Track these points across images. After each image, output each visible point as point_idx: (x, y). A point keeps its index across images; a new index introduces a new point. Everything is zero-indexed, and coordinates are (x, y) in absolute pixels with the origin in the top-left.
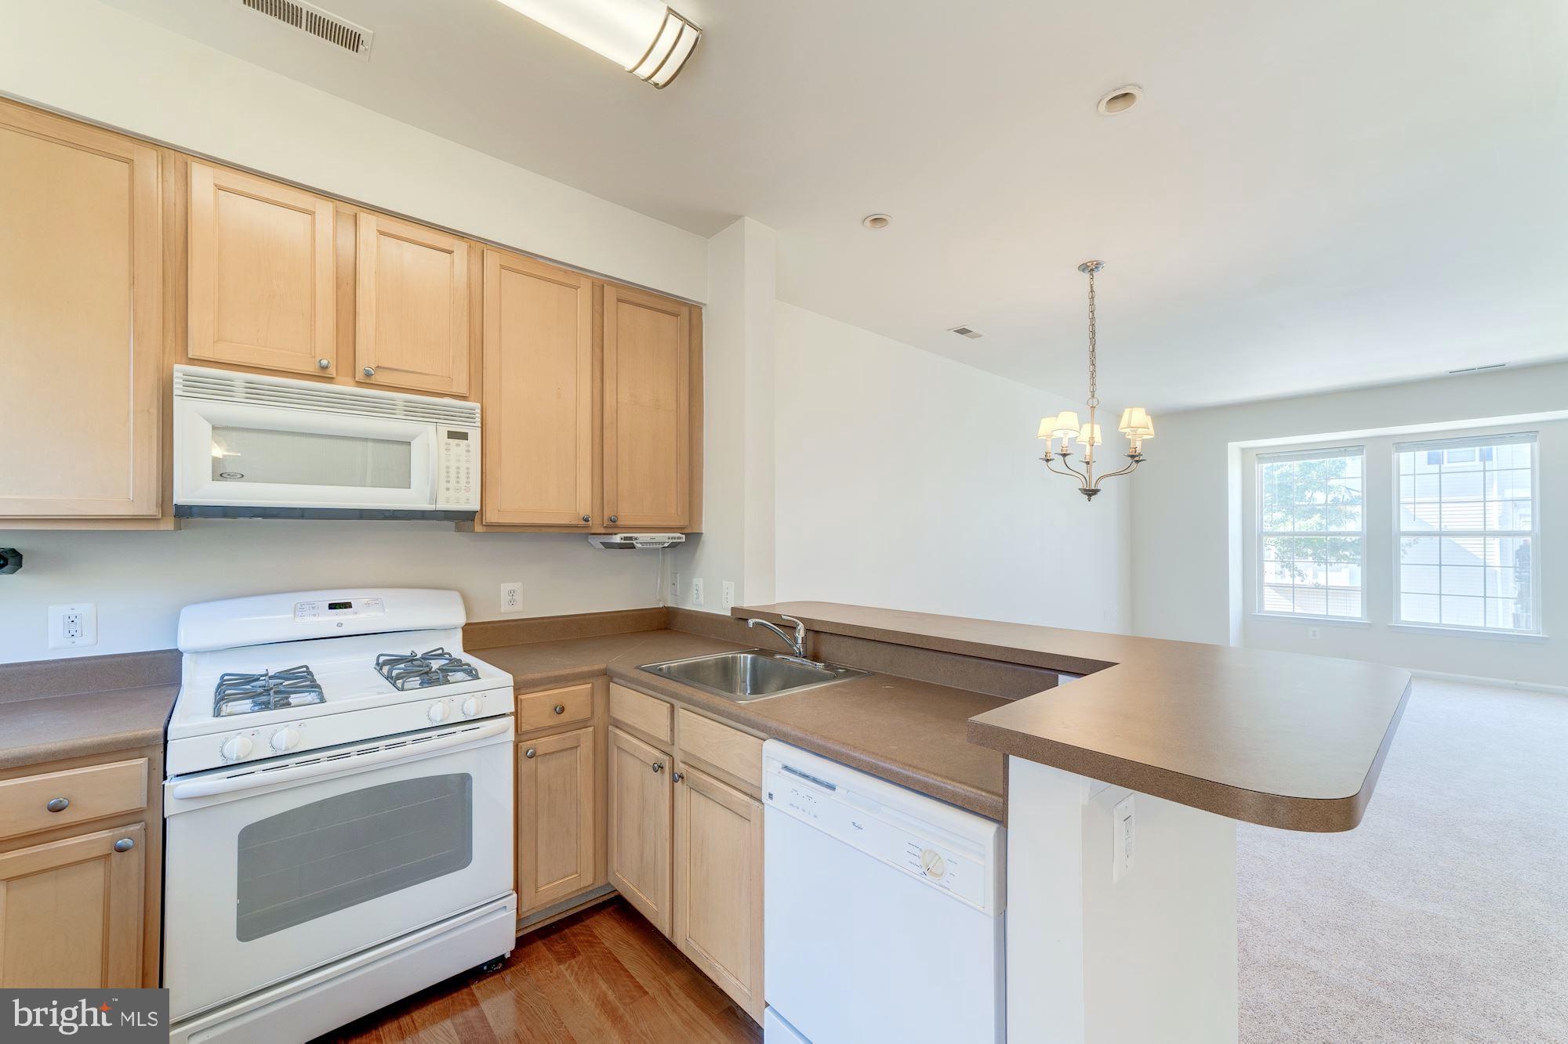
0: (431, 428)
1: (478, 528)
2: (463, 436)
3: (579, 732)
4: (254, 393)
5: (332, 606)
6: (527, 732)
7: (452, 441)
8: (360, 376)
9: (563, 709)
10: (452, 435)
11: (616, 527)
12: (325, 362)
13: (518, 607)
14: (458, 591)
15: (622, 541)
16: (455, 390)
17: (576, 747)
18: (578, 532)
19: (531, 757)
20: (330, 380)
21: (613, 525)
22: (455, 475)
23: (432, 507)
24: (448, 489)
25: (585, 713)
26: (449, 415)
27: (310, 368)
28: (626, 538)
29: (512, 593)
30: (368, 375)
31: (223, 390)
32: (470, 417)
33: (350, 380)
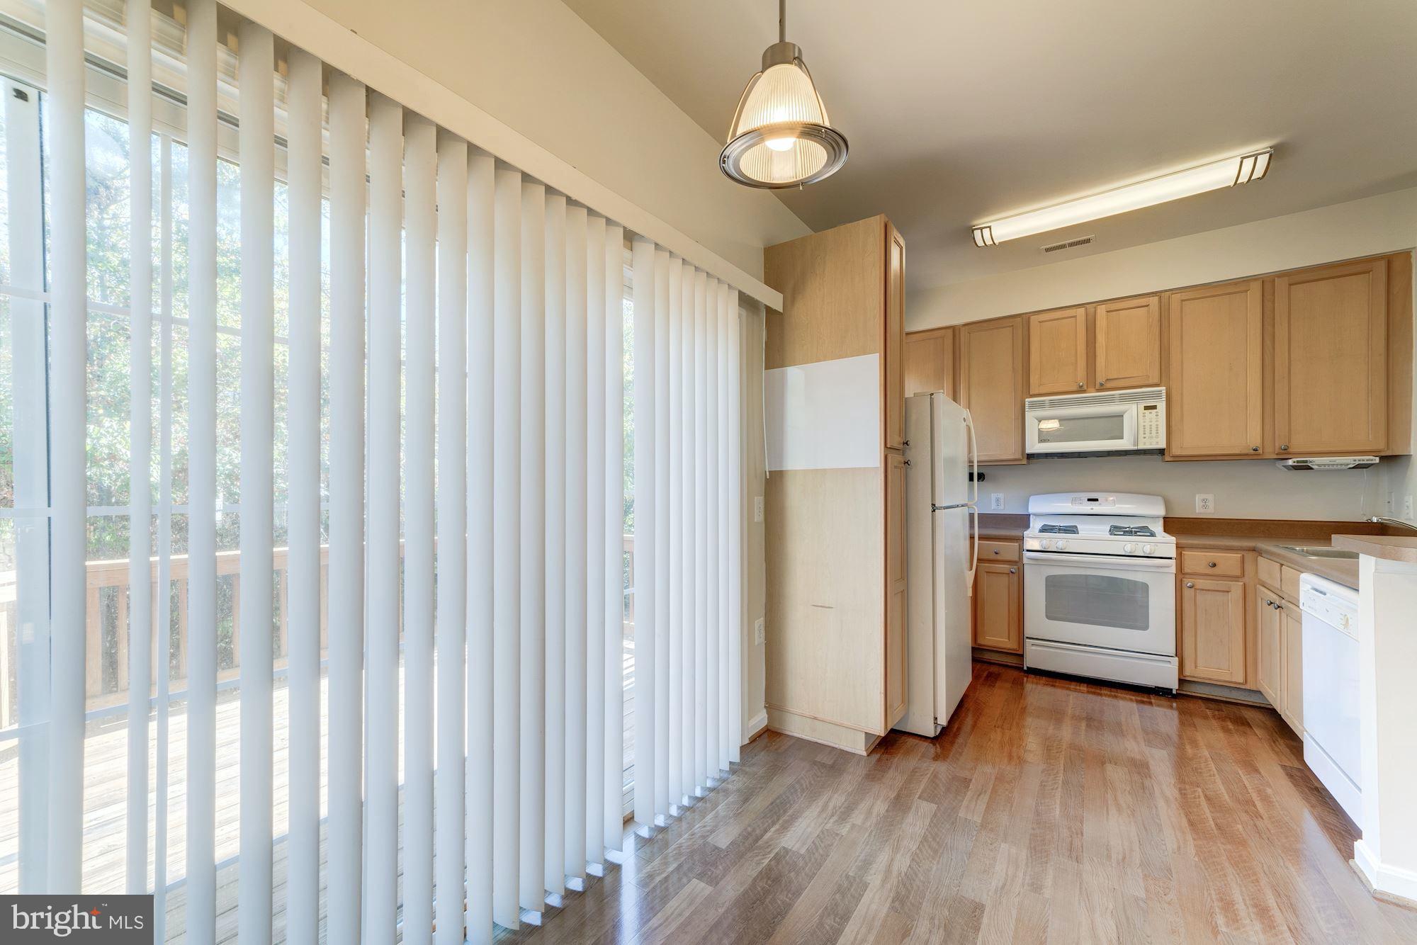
0: (1134, 407)
1: (1168, 458)
2: (1154, 407)
3: (1230, 583)
4: (1053, 405)
5: (1089, 500)
6: (1188, 574)
7: (1147, 412)
8: (1097, 387)
9: (1214, 565)
10: (1147, 408)
11: (1289, 454)
12: (1080, 384)
13: (1210, 510)
14: (1161, 496)
15: (1295, 464)
16: (1151, 382)
17: (1228, 592)
18: (1253, 457)
19: (1190, 587)
20: (1084, 391)
21: (1285, 453)
22: (1149, 430)
23: (1135, 448)
24: (1145, 438)
25: (1237, 573)
26: (1146, 397)
27: (1075, 388)
28: (1298, 462)
29: (1204, 500)
30: (1102, 385)
31: (1041, 405)
32: (1158, 395)
33: (1093, 389)
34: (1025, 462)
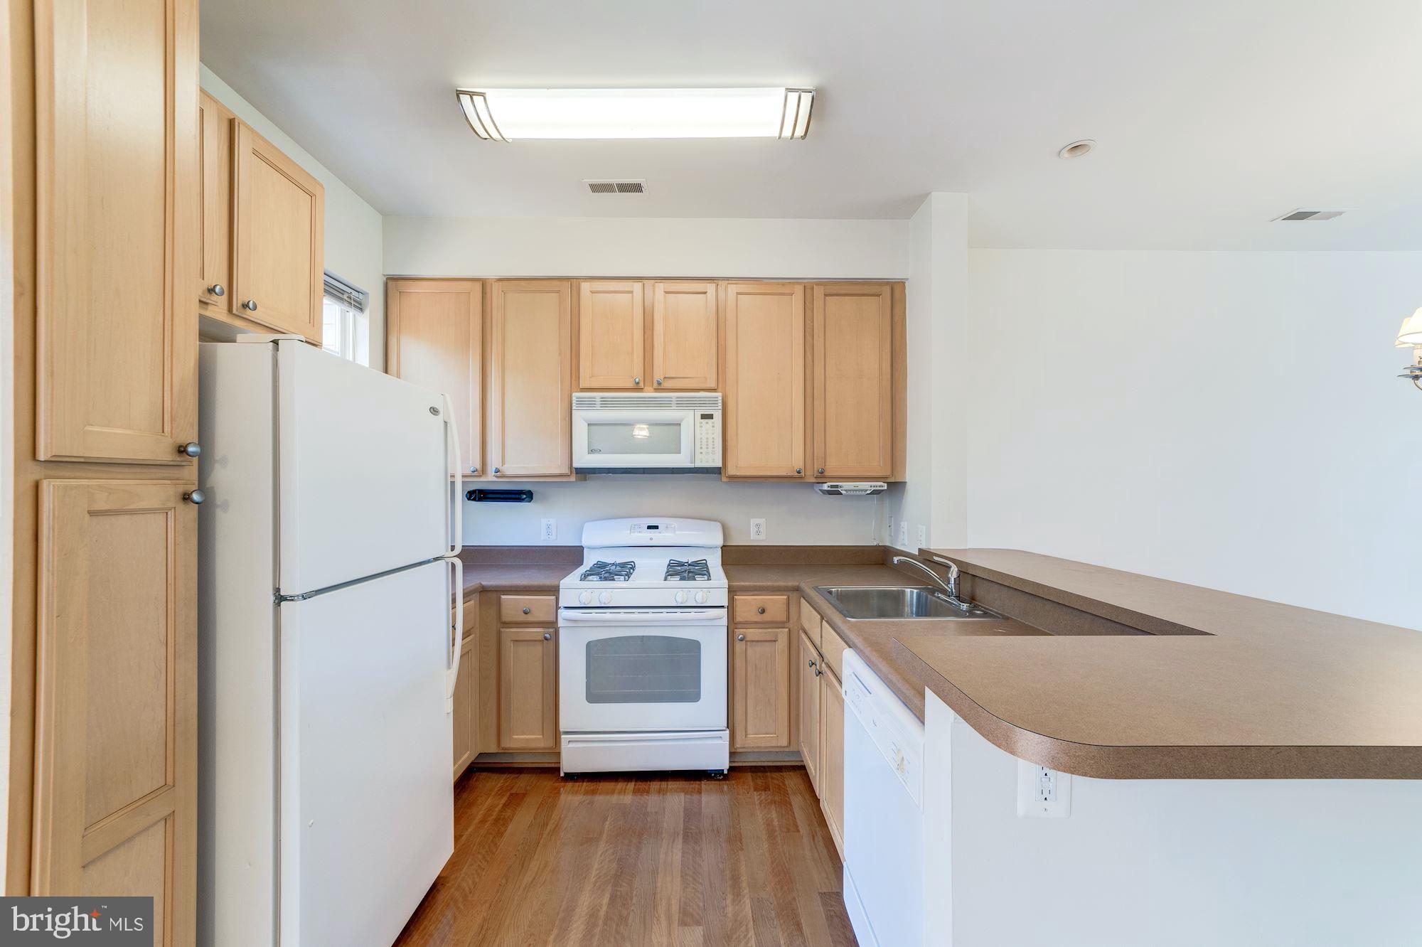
0: (691, 413)
1: (724, 479)
2: (710, 417)
3: (777, 630)
4: (605, 404)
5: (649, 527)
6: (740, 623)
7: (704, 421)
8: (655, 385)
9: (765, 612)
10: (704, 417)
11: (825, 477)
12: (637, 380)
13: (762, 537)
14: (719, 521)
15: (829, 489)
16: (708, 386)
17: (775, 641)
18: (794, 481)
19: (741, 640)
20: (641, 390)
21: (822, 476)
22: (705, 443)
23: (692, 466)
24: (701, 453)
25: (782, 617)
26: (702, 403)
27: (630, 384)
28: (832, 486)
29: (758, 526)
30: (659, 384)
31: (590, 404)
32: (714, 402)
33: (650, 389)
34: (573, 479)
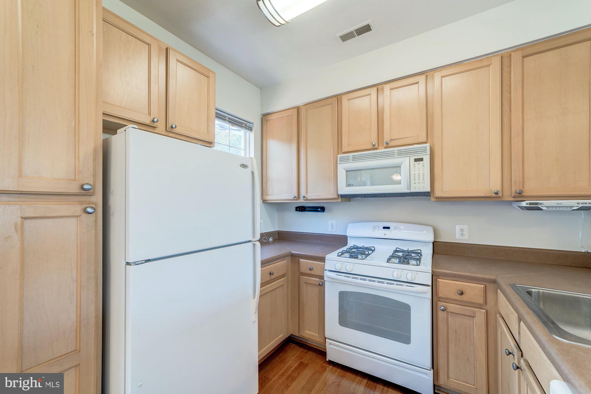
0: (407, 160)
1: (433, 199)
2: (421, 160)
3: (476, 309)
5: (384, 228)
7: (417, 163)
8: (385, 144)
9: (463, 293)
10: (416, 160)
11: (523, 196)
12: (374, 143)
13: (466, 238)
14: (430, 226)
16: (420, 141)
18: (492, 200)
20: (376, 149)
21: (520, 196)
22: (418, 177)
23: (409, 191)
24: (415, 183)
25: (480, 300)
26: (416, 152)
27: (370, 146)
29: (462, 230)
30: (387, 143)
31: (348, 160)
32: (424, 150)
33: (382, 147)
34: (339, 200)
